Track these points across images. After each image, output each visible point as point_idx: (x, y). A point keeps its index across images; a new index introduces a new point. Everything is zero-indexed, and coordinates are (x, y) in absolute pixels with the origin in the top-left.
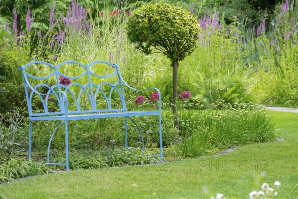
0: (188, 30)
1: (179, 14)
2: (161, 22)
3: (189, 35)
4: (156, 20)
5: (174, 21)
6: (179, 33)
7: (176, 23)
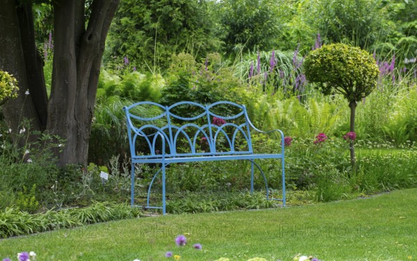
0: (362, 70)
1: (353, 54)
2: (333, 63)
3: (363, 76)
4: (329, 60)
5: (347, 61)
6: (352, 74)
7: (349, 63)
